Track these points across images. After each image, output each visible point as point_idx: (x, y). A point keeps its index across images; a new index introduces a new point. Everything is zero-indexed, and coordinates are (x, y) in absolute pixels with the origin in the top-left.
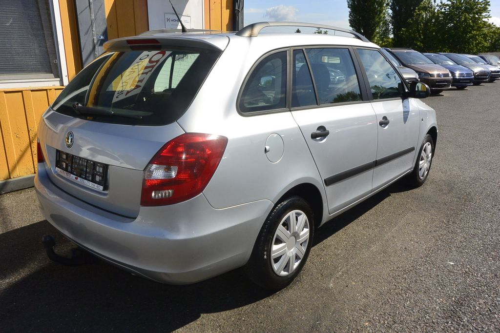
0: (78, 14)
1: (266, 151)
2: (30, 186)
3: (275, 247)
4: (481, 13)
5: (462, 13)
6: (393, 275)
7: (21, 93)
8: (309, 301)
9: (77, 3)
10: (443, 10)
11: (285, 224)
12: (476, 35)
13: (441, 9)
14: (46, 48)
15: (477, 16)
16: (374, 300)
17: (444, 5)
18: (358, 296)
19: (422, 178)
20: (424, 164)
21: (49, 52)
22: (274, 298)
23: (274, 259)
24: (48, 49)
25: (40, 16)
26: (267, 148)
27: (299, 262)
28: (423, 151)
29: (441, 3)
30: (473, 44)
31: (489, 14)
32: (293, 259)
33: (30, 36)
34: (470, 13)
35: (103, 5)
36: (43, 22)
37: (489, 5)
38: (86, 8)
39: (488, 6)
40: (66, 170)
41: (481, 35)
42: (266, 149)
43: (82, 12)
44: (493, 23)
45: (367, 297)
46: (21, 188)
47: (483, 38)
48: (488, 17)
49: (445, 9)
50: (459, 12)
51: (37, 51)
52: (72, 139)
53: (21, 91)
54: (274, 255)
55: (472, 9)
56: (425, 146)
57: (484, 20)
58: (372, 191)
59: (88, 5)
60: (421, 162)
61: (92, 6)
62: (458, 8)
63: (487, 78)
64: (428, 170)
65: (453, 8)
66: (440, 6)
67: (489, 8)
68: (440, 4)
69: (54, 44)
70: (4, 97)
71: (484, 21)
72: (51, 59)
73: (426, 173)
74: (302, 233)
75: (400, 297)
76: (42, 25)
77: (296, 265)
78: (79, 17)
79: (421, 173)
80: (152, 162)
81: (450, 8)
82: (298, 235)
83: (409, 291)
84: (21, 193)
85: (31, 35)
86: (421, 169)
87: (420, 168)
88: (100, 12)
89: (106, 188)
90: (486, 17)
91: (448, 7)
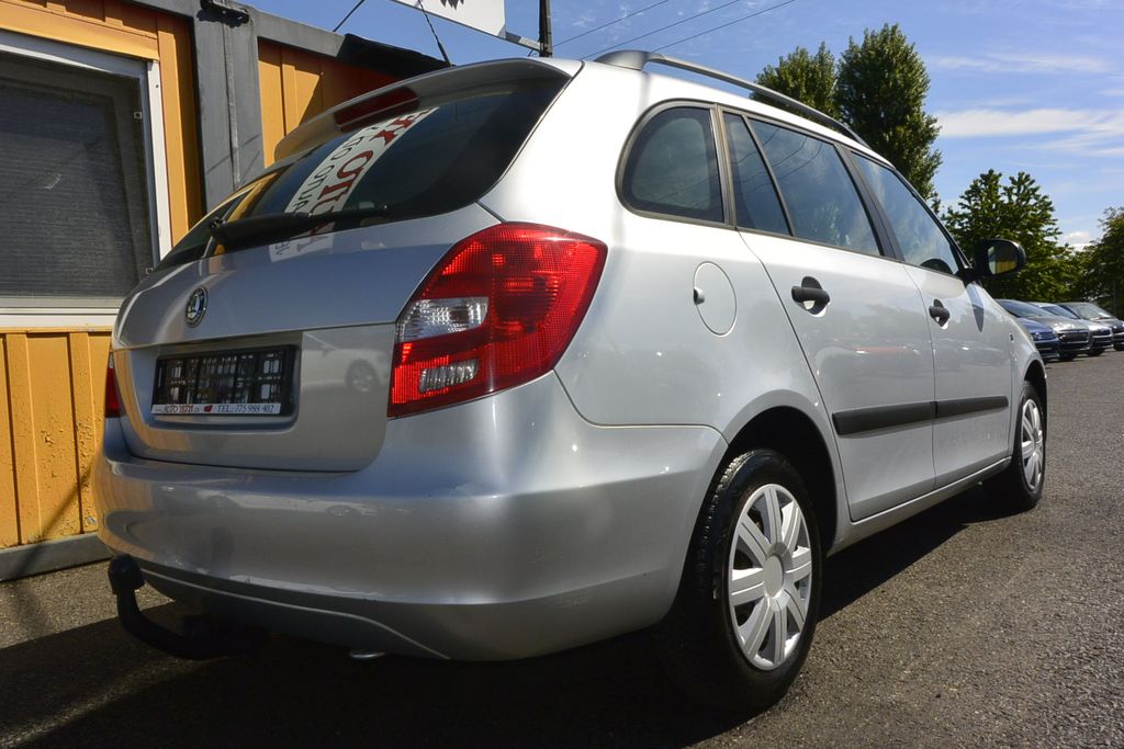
0: (206, 170)
1: (697, 299)
2: (66, 565)
3: (737, 575)
4: (1038, 226)
5: (999, 229)
6: (1053, 668)
7: (65, 339)
8: (844, 733)
9: (205, 149)
10: (957, 226)
11: (755, 515)
12: (1038, 270)
13: (953, 224)
14: (131, 241)
15: (1030, 233)
16: (1029, 721)
17: (957, 215)
18: (979, 716)
19: (1032, 487)
20: (1032, 452)
21: (136, 250)
22: (744, 732)
23: (737, 608)
24: (136, 245)
25: (120, 173)
26: (699, 291)
27: (795, 637)
28: (1024, 417)
29: (950, 212)
30: (1033, 289)
31: (1055, 227)
32: (781, 625)
33: (96, 214)
34: (1014, 228)
35: (259, 158)
36: (127, 187)
37: (1052, 209)
38: (224, 160)
39: (1049, 212)
40: (182, 400)
41: (1047, 270)
42: (696, 293)
43: (214, 167)
44: (1067, 245)
45: (1005, 715)
46: (46, 570)
47: (1053, 275)
48: (1055, 233)
49: (961, 224)
50: (992, 228)
51: (110, 247)
52: (202, 302)
53: (66, 334)
54: (737, 596)
55: (1017, 219)
56: (1025, 407)
57: (1046, 239)
58: (935, 484)
59: (229, 153)
60: (1024, 444)
61: (237, 156)
62: (986, 220)
63: (1086, 345)
64: (1042, 471)
65: (978, 219)
66: (949, 219)
67: (1053, 215)
68: (947, 215)
69: (149, 234)
70: (24, 345)
71: (1047, 242)
72: (138, 265)
73: (1039, 476)
74: (795, 554)
75: (1097, 709)
76: (125, 194)
77: (789, 645)
78: (206, 177)
79: (1028, 470)
80: (417, 297)
81: (970, 219)
82: (789, 555)
83: (1115, 697)
84: (42, 580)
85: (99, 213)
86: (1027, 460)
87: (1024, 458)
88: (252, 169)
89: (289, 408)
90: (1050, 234)
91: (966, 220)
